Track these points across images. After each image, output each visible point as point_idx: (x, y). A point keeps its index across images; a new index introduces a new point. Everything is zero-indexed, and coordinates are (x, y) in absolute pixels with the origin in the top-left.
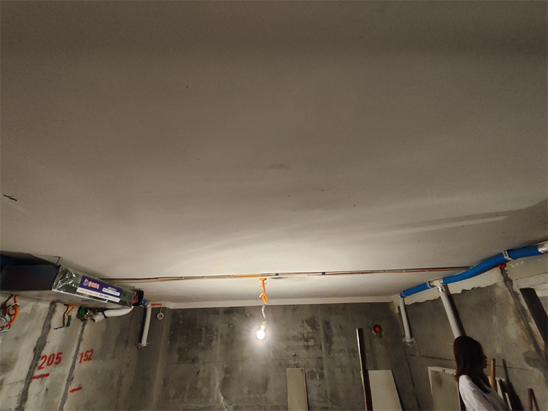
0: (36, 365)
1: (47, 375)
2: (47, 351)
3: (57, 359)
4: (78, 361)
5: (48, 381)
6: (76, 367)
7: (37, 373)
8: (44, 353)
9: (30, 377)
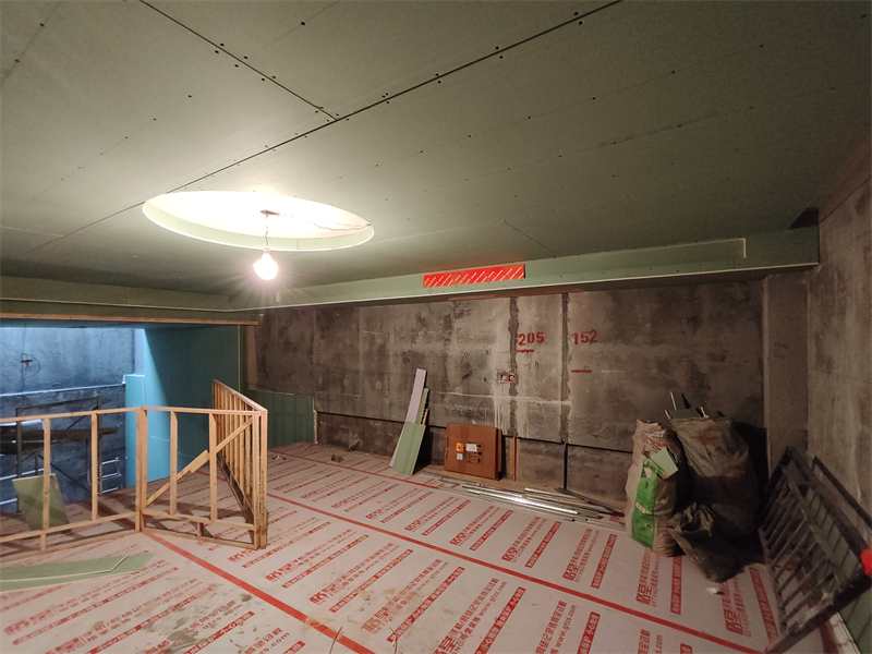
0: (516, 341)
1: (532, 351)
2: (523, 330)
3: (539, 337)
4: (571, 341)
5: (535, 356)
6: (571, 348)
7: (519, 348)
8: (519, 332)
9: (513, 350)
